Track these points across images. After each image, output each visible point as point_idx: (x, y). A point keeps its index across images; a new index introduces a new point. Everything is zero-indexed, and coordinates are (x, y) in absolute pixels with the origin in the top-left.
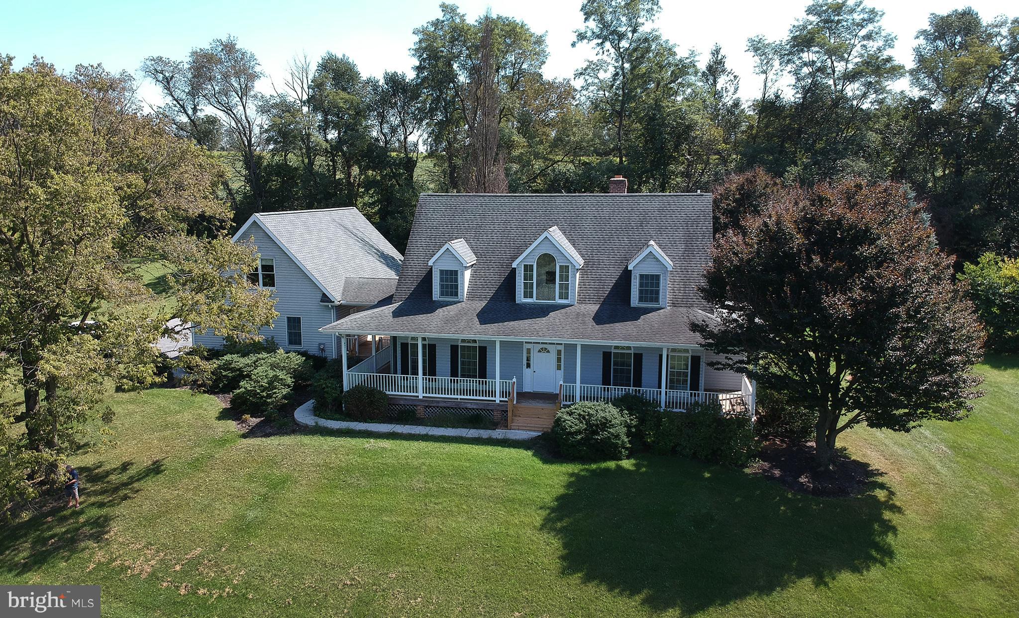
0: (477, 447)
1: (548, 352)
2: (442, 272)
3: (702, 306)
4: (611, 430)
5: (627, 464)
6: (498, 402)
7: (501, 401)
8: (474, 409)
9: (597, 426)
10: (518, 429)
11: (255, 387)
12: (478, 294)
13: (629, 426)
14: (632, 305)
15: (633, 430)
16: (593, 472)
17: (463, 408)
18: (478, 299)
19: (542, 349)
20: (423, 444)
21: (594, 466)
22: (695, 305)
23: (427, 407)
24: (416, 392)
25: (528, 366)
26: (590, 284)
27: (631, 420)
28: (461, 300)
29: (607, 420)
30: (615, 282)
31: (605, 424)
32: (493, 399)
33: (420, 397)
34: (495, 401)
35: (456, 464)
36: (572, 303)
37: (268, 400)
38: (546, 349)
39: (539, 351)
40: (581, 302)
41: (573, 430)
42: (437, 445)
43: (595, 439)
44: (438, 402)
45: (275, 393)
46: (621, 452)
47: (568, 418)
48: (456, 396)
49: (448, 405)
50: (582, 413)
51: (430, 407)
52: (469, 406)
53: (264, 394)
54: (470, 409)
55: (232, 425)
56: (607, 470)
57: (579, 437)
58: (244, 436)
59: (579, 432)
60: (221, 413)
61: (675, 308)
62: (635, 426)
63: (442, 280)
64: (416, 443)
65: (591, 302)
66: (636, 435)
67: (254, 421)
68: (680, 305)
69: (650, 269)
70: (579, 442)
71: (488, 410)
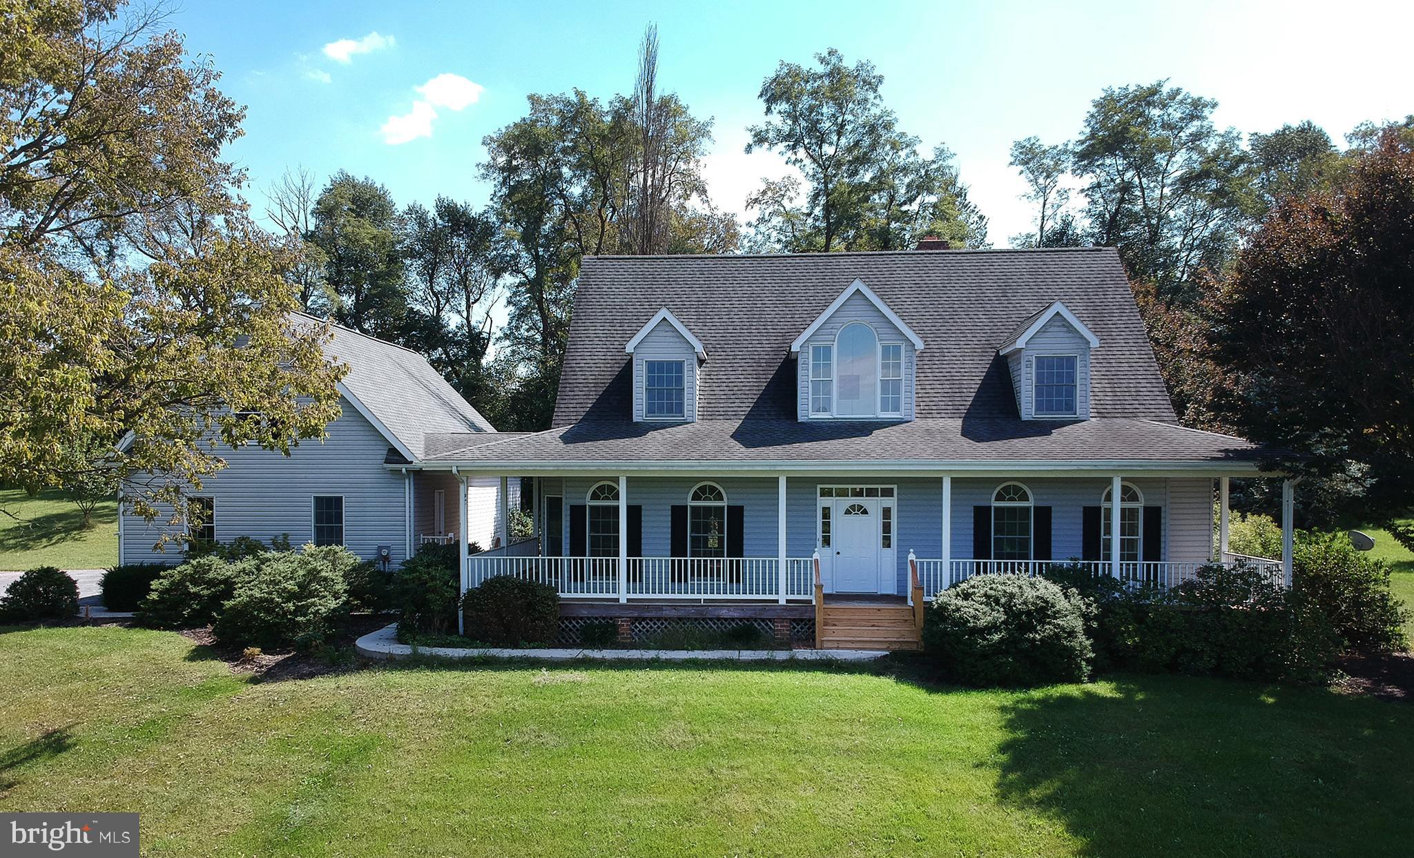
0: (772, 675)
1: (865, 512)
2: (651, 366)
3: (1153, 414)
4: (1059, 621)
5: (1103, 689)
6: (782, 602)
7: (788, 601)
8: (733, 619)
9: (1029, 613)
10: (838, 648)
12: (722, 409)
13: (1086, 617)
14: (1024, 417)
15: (1095, 625)
16: (1044, 702)
17: (711, 619)
18: (721, 417)
19: (853, 507)
20: (654, 674)
21: (1037, 694)
22: (1139, 414)
23: (636, 619)
24: (614, 592)
25: (827, 541)
26: (932, 386)
27: (1089, 605)
28: (690, 419)
29: (1047, 602)
30: (980, 382)
31: (1043, 611)
32: (773, 597)
33: (623, 601)
34: (777, 601)
35: (744, 699)
36: (907, 418)
38: (860, 507)
39: (848, 512)
40: (925, 414)
41: (982, 623)
42: (684, 674)
43: (1028, 640)
44: (660, 608)
45: (313, 604)
46: (1080, 668)
47: (960, 602)
48: (696, 596)
49: (681, 613)
50: (992, 592)
51: (644, 619)
52: (724, 613)
53: (291, 606)
54: (726, 619)
55: (222, 668)
56: (1066, 700)
57: (996, 637)
58: (254, 681)
59: (993, 627)
60: (193, 651)
61: (1105, 420)
62: (1096, 618)
63: (650, 381)
64: (641, 673)
65: (943, 415)
66: (1100, 632)
67: (269, 660)
68: (1113, 415)
69: (1058, 346)
70: (997, 648)
71: (763, 620)
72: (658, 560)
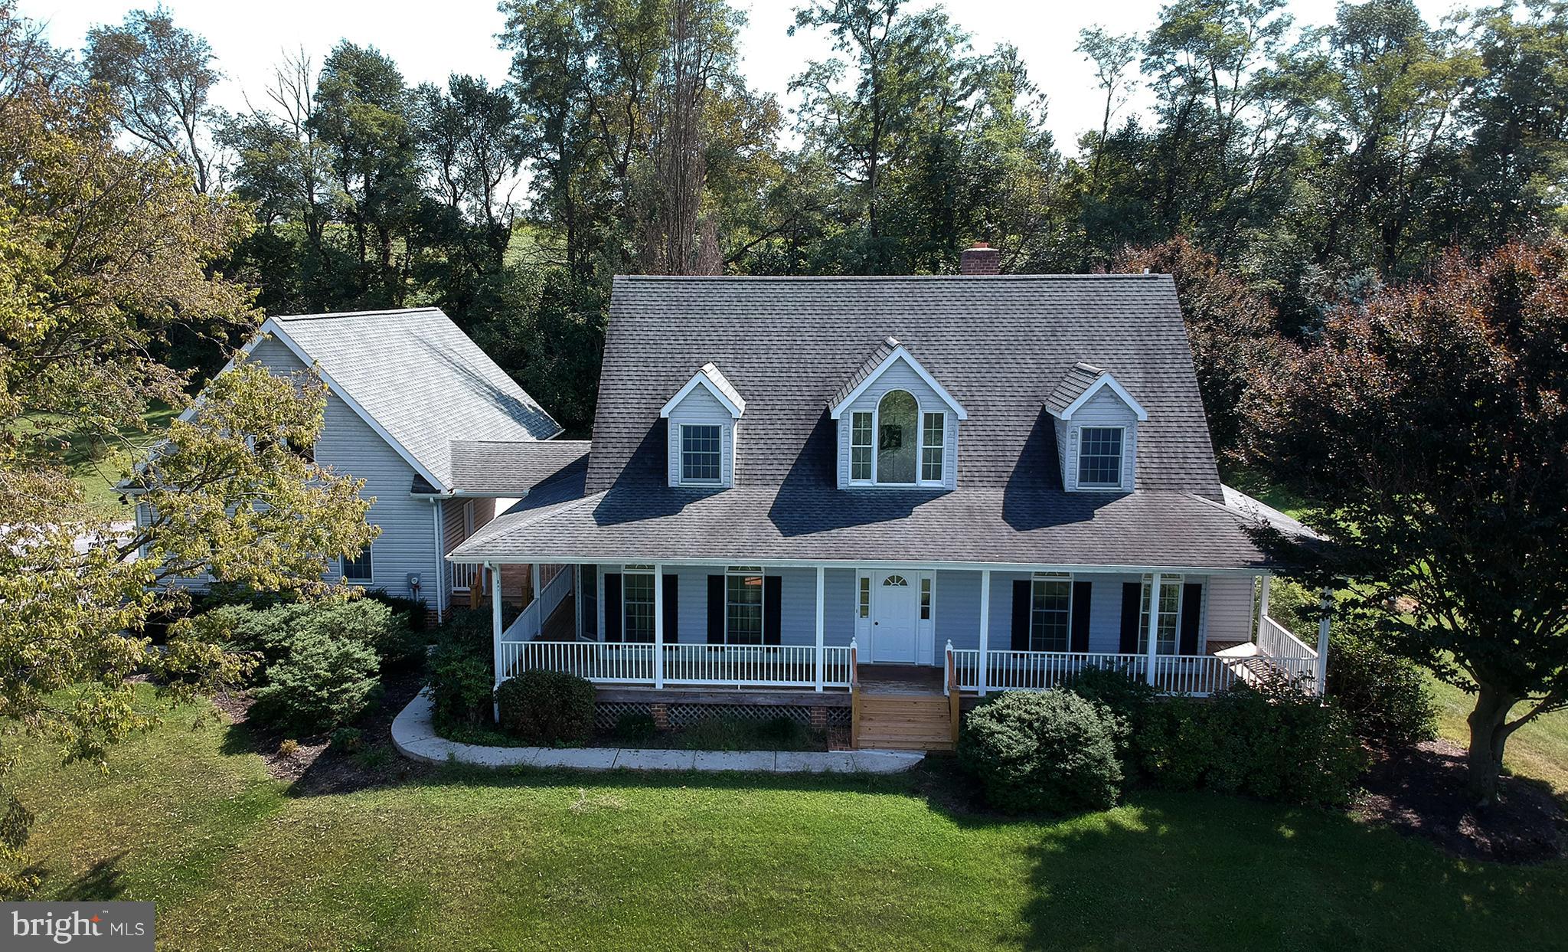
0: (807, 795)
1: (904, 583)
2: (687, 430)
3: (1199, 487)
4: (1089, 750)
5: (1125, 816)
6: (819, 690)
7: (825, 689)
8: (770, 707)
9: (1061, 741)
10: (873, 748)
11: (303, 679)
12: (759, 472)
13: (1116, 738)
14: (1068, 488)
15: (1126, 745)
16: (1066, 840)
17: (748, 706)
18: (759, 482)
19: (892, 579)
20: (691, 794)
21: (1064, 828)
22: (1185, 486)
23: (673, 705)
24: (650, 677)
25: (865, 611)
26: (976, 448)
27: (1120, 724)
28: (727, 485)
29: (1078, 729)
30: (1024, 443)
31: (1076, 739)
32: (810, 684)
33: (659, 687)
34: (814, 688)
35: (780, 839)
36: (949, 488)
37: (334, 707)
38: (899, 578)
39: (887, 583)
40: (967, 483)
41: (1014, 753)
42: (722, 794)
43: (1059, 770)
44: (697, 695)
45: (346, 691)
46: (1108, 793)
47: (995, 726)
48: (733, 682)
49: (718, 700)
50: (1026, 716)
51: (680, 705)
52: (761, 701)
53: (325, 694)
54: (763, 706)
55: (259, 765)
56: (1092, 836)
57: (1028, 768)
58: (294, 792)
59: (1026, 757)
60: (229, 735)
61: (1149, 493)
62: (1127, 737)
63: (686, 446)
64: (676, 792)
65: (986, 484)
66: (1131, 754)
67: (307, 753)
68: (1157, 486)
69: (1104, 418)
70: (1029, 779)
71: (800, 707)
72: (693, 646)
